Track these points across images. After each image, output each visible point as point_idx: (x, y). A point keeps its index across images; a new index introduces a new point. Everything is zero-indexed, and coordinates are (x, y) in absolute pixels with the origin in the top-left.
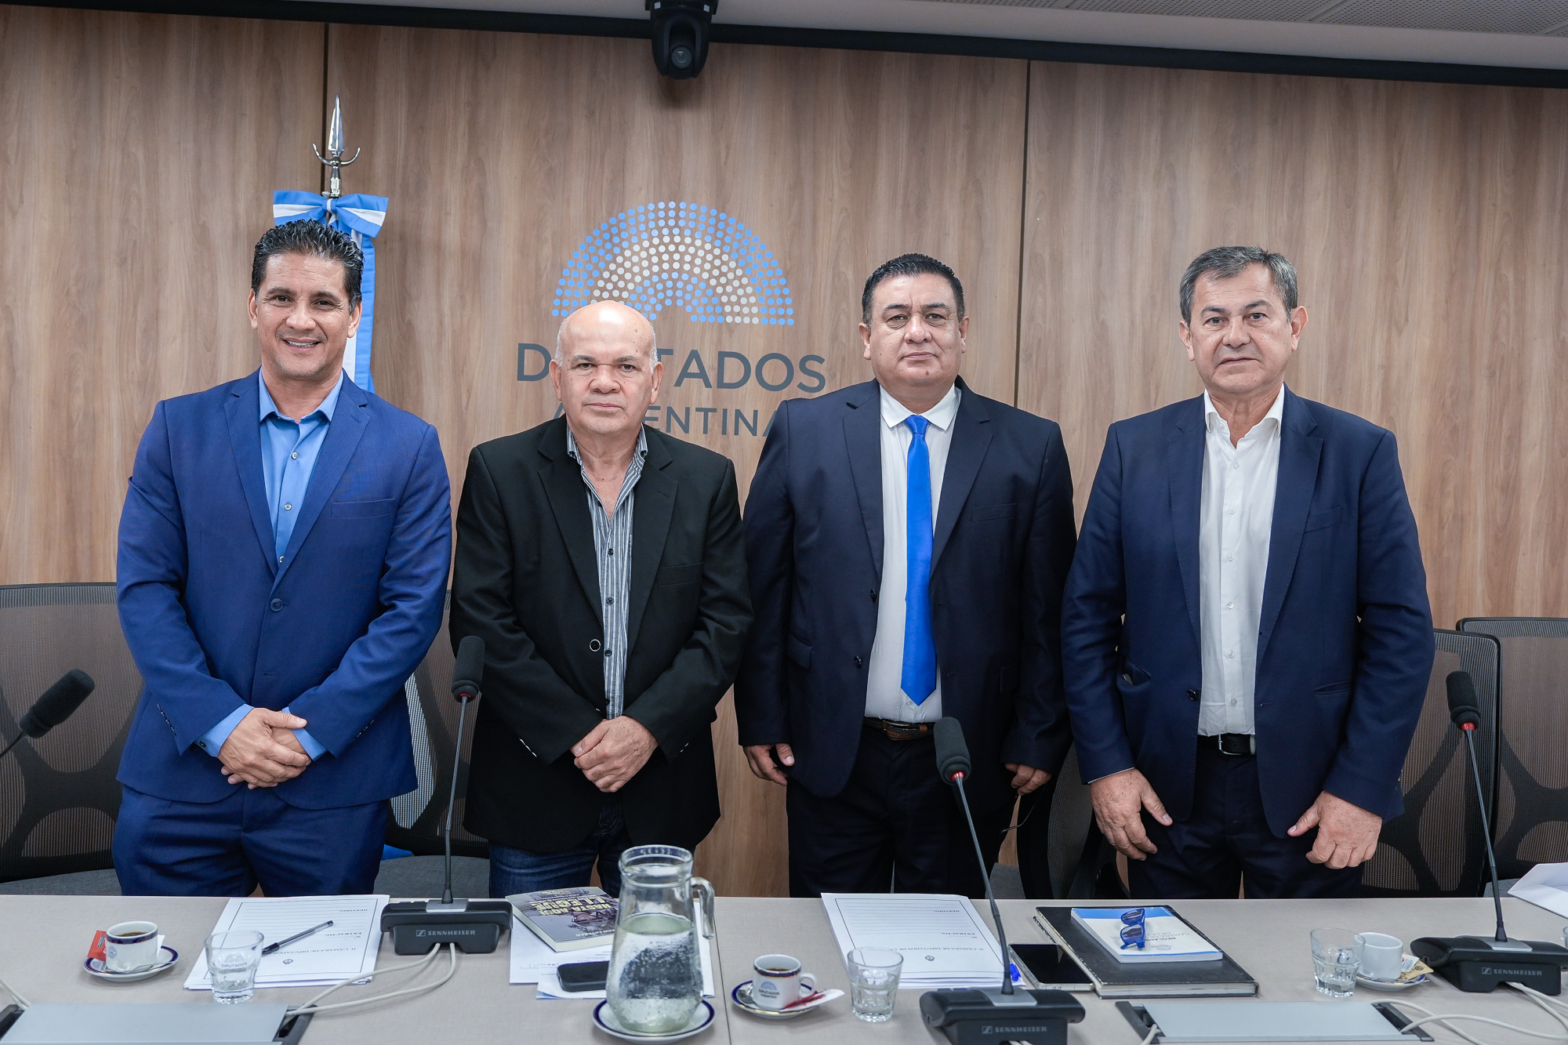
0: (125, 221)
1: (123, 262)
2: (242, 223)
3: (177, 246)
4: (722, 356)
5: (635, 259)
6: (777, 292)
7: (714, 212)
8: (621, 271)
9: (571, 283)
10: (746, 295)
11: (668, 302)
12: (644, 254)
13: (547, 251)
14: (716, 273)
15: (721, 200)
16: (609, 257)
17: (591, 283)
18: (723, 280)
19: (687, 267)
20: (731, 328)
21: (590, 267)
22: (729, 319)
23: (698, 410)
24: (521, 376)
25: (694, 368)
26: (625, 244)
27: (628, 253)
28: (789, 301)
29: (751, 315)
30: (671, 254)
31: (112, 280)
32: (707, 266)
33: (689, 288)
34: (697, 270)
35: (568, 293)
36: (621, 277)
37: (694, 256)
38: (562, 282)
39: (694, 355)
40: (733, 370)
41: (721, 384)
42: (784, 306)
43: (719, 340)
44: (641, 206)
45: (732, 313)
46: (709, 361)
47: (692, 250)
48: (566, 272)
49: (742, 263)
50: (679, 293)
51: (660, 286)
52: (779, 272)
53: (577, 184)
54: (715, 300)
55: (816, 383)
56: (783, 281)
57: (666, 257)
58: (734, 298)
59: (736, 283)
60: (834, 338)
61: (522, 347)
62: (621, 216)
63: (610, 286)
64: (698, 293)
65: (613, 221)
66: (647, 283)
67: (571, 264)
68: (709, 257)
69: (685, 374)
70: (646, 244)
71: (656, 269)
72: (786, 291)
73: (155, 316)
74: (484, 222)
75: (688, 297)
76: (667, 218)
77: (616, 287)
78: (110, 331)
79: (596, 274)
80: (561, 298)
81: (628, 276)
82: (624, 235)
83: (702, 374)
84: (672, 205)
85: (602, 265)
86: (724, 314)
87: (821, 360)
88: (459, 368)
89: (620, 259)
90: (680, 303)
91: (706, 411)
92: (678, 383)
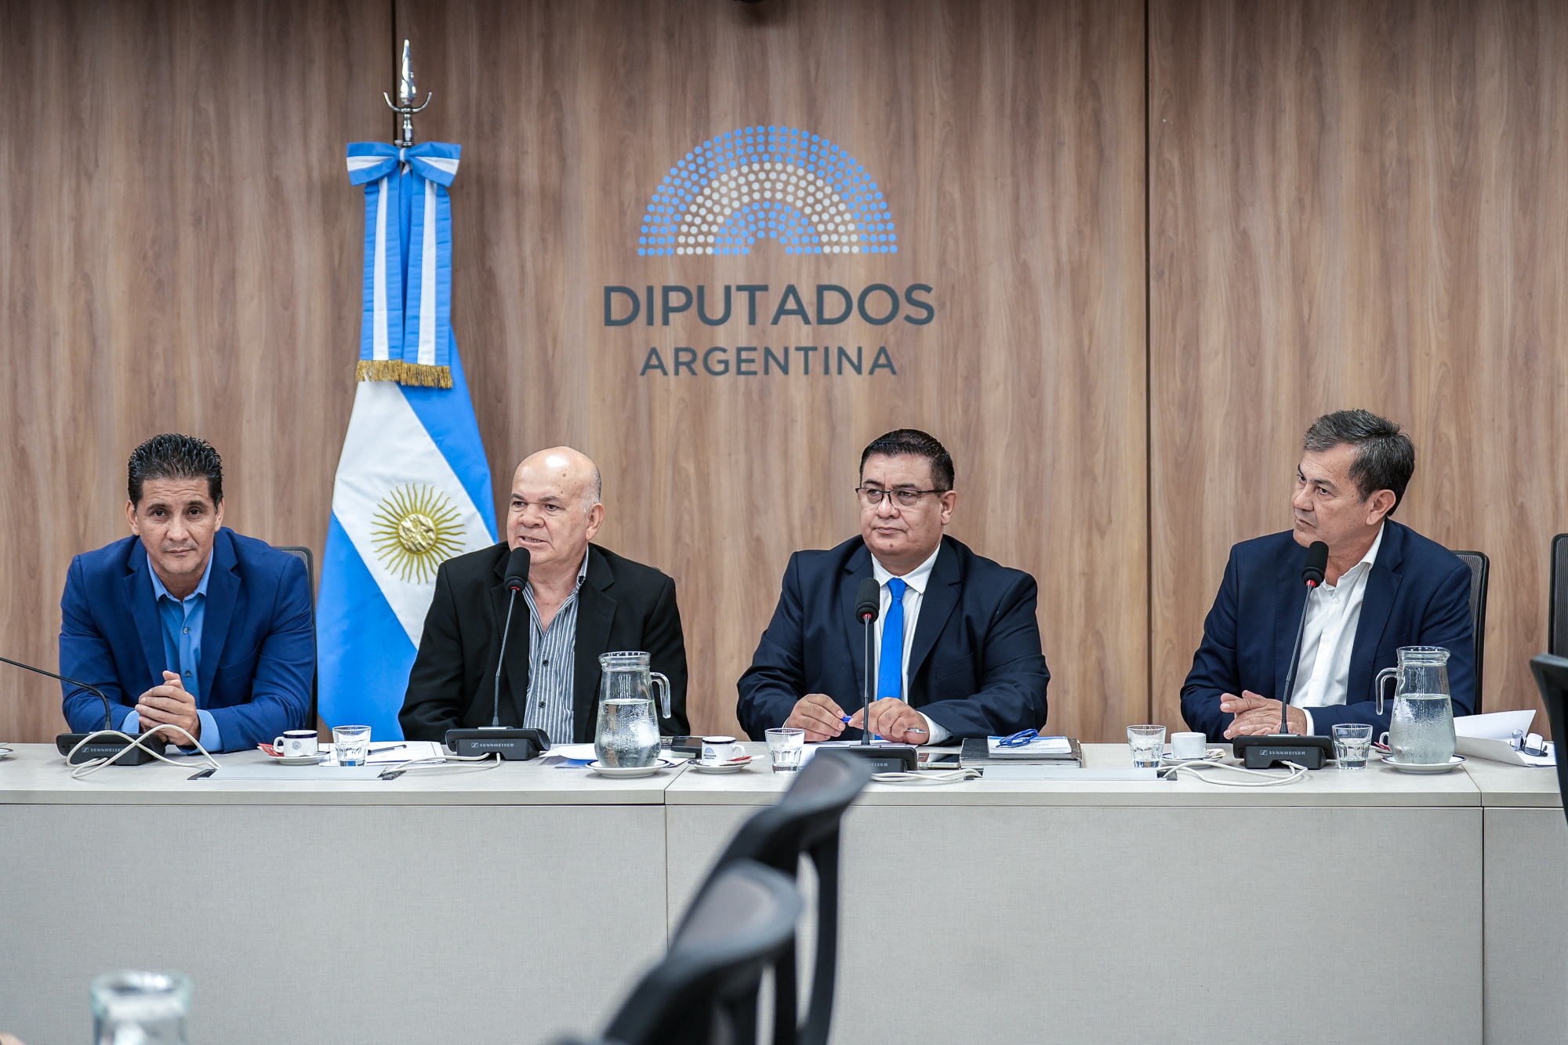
0: (198, 179)
1: (197, 221)
2: (316, 175)
3: (251, 202)
4: (821, 290)
5: (724, 190)
6: (878, 217)
7: (806, 134)
8: (709, 204)
9: (657, 219)
10: (844, 223)
11: (761, 235)
12: (732, 184)
13: (630, 186)
14: (810, 200)
15: (813, 121)
16: (696, 189)
17: (678, 218)
18: (819, 208)
19: (779, 196)
20: (829, 259)
21: (676, 201)
22: (827, 249)
23: (798, 349)
24: (609, 322)
25: (791, 304)
26: (712, 175)
27: (715, 184)
28: (891, 226)
29: (850, 244)
30: (761, 183)
31: (188, 239)
32: (801, 194)
33: (783, 217)
34: (790, 199)
35: (654, 230)
36: (710, 211)
37: (787, 183)
38: (647, 218)
39: (791, 290)
40: (834, 305)
41: (821, 320)
42: (886, 232)
43: (817, 274)
45: (830, 244)
46: (807, 296)
47: (783, 177)
48: (651, 208)
49: (838, 187)
50: (772, 224)
51: (751, 218)
52: (879, 195)
53: (659, 112)
54: (811, 230)
55: (924, 314)
56: (884, 205)
57: (756, 186)
58: (831, 227)
59: (833, 210)
60: (942, 264)
61: (609, 291)
62: (707, 144)
63: (698, 221)
64: (793, 223)
65: (698, 150)
66: (738, 215)
67: (655, 198)
68: (803, 184)
69: (782, 311)
70: (734, 173)
71: (746, 199)
72: (887, 216)
73: (232, 276)
74: (563, 160)
75: (782, 227)
76: (755, 145)
77: (704, 221)
78: (187, 295)
79: (683, 208)
80: (647, 235)
81: (717, 209)
82: (711, 164)
83: (800, 311)
84: (761, 129)
85: (689, 198)
86: (821, 244)
87: (928, 289)
88: (544, 315)
89: (707, 191)
90: (773, 234)
91: (806, 350)
92: (775, 321)
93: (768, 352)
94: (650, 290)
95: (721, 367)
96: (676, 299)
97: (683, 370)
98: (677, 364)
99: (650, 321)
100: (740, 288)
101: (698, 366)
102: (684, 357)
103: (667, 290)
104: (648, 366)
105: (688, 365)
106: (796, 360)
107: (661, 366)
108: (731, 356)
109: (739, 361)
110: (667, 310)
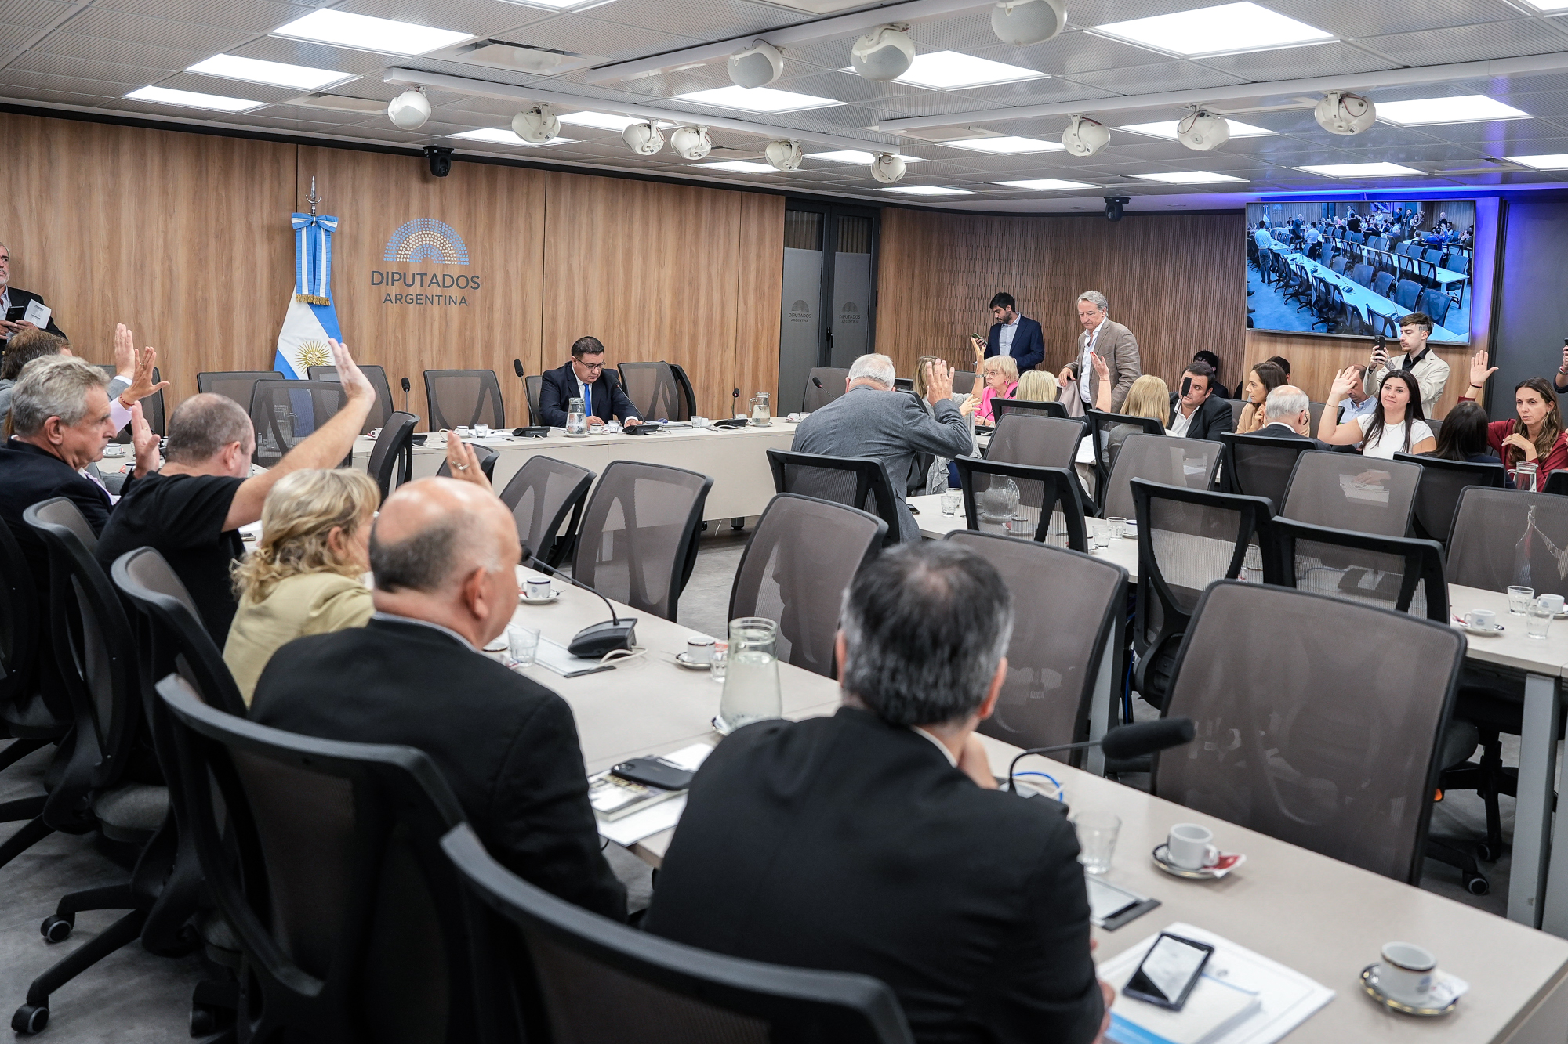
0: (217, 220)
1: (217, 237)
2: (265, 222)
3: (239, 231)
4: (444, 276)
5: (413, 239)
6: (463, 252)
7: (441, 222)
8: (408, 244)
9: (390, 248)
10: (452, 254)
11: (425, 256)
12: (416, 238)
13: (381, 236)
14: (442, 245)
15: (443, 219)
16: (404, 239)
17: (398, 248)
18: (444, 248)
19: (432, 243)
20: (447, 265)
21: (397, 242)
22: (447, 262)
23: (436, 296)
24: (373, 284)
25: (434, 280)
26: (410, 234)
27: (411, 237)
28: (467, 256)
29: (454, 261)
30: (426, 238)
31: (213, 243)
32: (439, 243)
33: (433, 250)
34: (435, 244)
35: (389, 252)
36: (408, 246)
37: (434, 239)
38: (387, 248)
39: (435, 275)
40: (448, 281)
41: (444, 287)
42: (466, 258)
43: (443, 270)
44: (415, 221)
45: (447, 260)
46: (440, 278)
47: (433, 236)
48: (388, 244)
49: (451, 242)
50: (429, 253)
51: (422, 250)
52: (464, 245)
53: (392, 211)
54: (442, 255)
55: (477, 286)
56: (465, 249)
57: (424, 239)
58: (448, 255)
59: (449, 249)
60: (483, 269)
61: (373, 272)
62: (408, 223)
63: (404, 249)
64: (436, 252)
65: (405, 225)
66: (418, 249)
67: (390, 241)
68: (439, 239)
69: (431, 283)
70: (417, 234)
71: (421, 243)
72: (466, 252)
73: (231, 259)
75: (432, 254)
76: (424, 224)
77: (406, 250)
78: (212, 266)
79: (399, 245)
80: (387, 254)
81: (411, 246)
82: (409, 230)
83: (437, 283)
84: (426, 219)
85: (401, 241)
86: (445, 260)
87: (478, 278)
88: (350, 280)
89: (408, 240)
90: (429, 256)
91: (439, 296)
92: (429, 286)
93: (426, 296)
94: (387, 273)
95: (411, 301)
96: (396, 277)
97: (398, 301)
98: (396, 299)
99: (387, 284)
100: (418, 274)
101: (403, 300)
102: (399, 297)
103: (393, 273)
104: (386, 300)
105: (400, 300)
106: (436, 299)
107: (390, 300)
108: (414, 298)
109: (417, 299)
110: (393, 280)
